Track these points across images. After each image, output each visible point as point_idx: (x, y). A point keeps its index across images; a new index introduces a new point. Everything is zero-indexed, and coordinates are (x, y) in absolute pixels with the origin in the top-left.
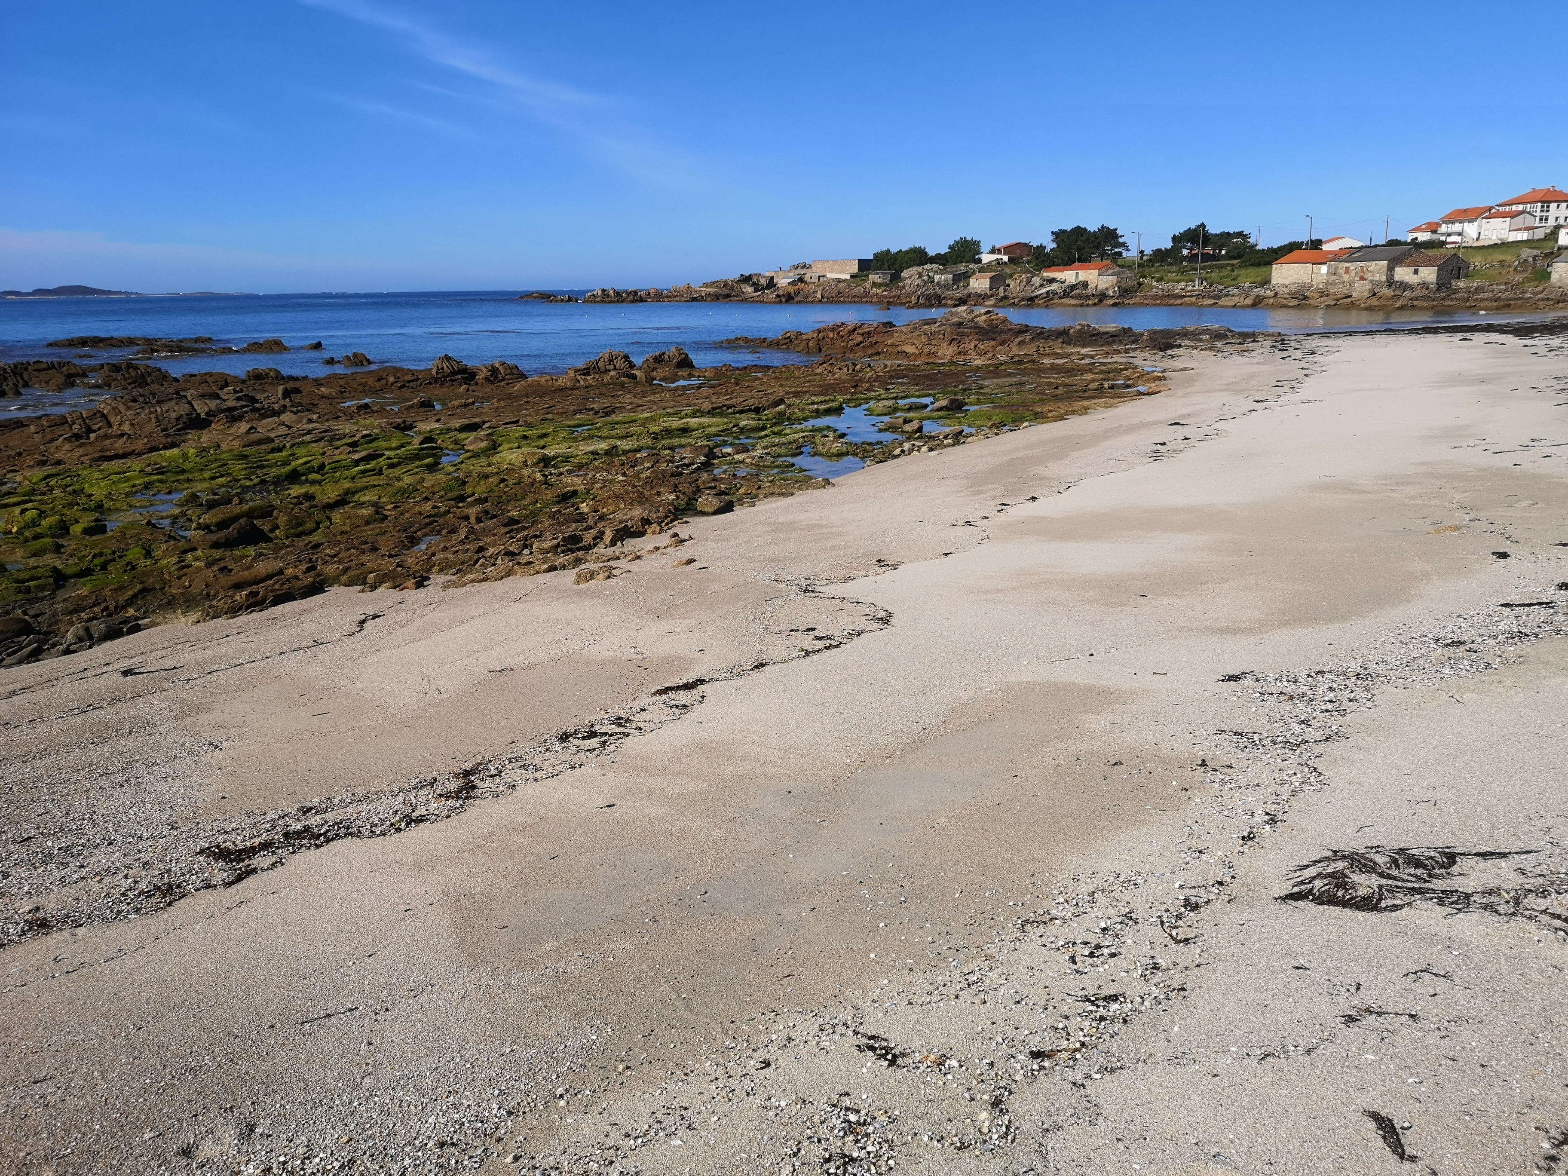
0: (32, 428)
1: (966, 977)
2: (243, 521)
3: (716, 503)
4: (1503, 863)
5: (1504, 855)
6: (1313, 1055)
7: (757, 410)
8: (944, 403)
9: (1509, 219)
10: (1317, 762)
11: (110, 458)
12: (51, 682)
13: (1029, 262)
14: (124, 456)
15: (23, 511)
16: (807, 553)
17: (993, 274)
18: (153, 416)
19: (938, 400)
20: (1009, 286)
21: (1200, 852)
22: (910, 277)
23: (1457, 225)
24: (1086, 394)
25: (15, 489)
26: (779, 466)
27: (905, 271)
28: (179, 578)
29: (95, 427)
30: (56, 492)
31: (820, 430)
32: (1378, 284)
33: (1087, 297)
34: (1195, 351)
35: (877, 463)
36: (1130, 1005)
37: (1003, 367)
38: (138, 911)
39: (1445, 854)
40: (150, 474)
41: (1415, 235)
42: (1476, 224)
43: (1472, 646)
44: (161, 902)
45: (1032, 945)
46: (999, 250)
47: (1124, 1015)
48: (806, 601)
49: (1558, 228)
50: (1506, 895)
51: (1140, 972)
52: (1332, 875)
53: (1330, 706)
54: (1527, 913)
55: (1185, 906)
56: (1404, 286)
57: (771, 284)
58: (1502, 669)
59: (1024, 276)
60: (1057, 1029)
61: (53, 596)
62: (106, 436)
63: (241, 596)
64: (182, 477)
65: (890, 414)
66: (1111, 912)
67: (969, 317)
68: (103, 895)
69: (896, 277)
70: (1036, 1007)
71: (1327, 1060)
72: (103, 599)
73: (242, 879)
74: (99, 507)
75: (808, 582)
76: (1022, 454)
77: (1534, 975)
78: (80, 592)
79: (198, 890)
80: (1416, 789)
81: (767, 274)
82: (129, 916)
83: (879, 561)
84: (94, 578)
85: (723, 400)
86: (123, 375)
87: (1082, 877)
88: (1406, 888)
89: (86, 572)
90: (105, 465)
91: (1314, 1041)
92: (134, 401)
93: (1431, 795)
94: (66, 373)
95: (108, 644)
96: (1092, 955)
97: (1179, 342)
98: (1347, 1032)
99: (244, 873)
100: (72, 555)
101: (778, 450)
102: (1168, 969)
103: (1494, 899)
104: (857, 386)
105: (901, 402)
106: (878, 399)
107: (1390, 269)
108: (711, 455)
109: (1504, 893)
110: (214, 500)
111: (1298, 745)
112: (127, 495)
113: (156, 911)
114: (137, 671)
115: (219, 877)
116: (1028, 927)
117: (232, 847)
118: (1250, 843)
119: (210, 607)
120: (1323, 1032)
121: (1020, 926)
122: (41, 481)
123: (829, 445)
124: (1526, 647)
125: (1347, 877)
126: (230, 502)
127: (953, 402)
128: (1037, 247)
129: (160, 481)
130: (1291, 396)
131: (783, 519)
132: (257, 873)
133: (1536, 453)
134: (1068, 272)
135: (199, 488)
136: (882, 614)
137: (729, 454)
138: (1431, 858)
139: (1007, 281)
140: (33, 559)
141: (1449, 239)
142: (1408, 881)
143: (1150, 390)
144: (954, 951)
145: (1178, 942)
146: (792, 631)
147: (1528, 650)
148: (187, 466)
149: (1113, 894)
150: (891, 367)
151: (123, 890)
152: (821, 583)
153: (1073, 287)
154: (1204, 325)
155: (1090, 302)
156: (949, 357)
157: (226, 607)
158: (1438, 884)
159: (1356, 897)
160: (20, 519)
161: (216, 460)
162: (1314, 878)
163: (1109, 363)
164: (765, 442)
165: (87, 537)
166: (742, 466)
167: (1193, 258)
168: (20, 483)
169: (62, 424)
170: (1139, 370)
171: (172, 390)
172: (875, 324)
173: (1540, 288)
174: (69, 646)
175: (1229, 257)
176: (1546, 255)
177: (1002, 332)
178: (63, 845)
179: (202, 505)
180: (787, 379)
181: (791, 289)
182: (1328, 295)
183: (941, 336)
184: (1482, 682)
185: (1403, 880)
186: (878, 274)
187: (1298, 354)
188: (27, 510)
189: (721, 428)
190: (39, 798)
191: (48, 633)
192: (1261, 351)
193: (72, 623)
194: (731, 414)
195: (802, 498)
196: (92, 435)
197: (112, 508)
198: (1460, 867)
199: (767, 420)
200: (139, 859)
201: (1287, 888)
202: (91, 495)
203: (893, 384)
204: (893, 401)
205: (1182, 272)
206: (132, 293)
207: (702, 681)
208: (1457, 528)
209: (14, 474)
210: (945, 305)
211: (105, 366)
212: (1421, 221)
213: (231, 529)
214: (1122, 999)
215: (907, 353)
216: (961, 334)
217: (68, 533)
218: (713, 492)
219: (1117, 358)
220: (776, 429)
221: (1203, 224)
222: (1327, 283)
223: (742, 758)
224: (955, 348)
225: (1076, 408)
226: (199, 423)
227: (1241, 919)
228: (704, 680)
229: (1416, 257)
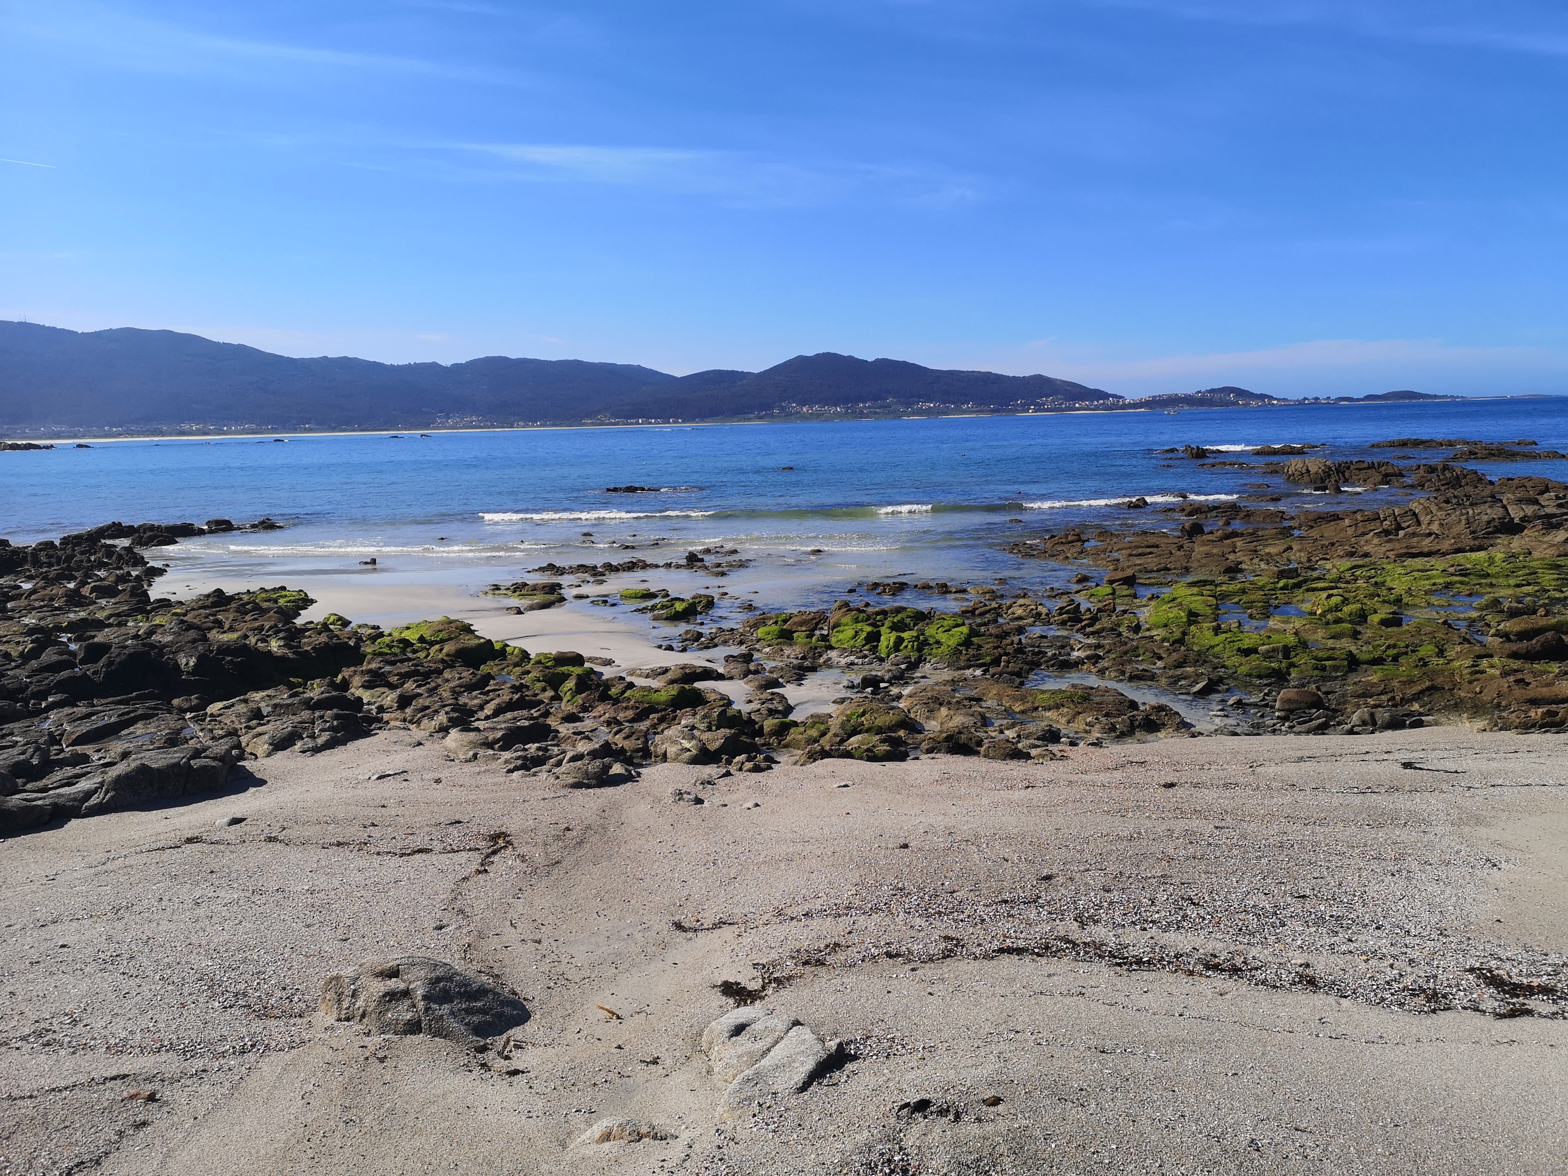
0: (1347, 522)
2: (1549, 635)
11: (1414, 556)
12: (1335, 757)
14: (1429, 554)
15: (1329, 596)
18: (1463, 518)
25: (1324, 575)
28: (1470, 682)
29: (1404, 525)
30: (1360, 582)
38: (1401, 1005)
40: (1452, 575)
44: (1425, 1005)
61: (1344, 677)
62: (1414, 534)
63: (1536, 713)
64: (1484, 581)
68: (1368, 976)
72: (1391, 689)
73: (1515, 1016)
74: (1398, 601)
78: (1370, 678)
79: (1464, 1008)
82: (1393, 1007)
84: (1386, 667)
86: (1438, 476)
89: (1378, 661)
90: (1409, 562)
92: (1447, 502)
94: (1383, 472)
95: (1389, 733)
99: (1518, 1010)
100: (1367, 643)
110: (1516, 608)
112: (1426, 593)
113: (1420, 1013)
114: (1418, 766)
115: (1489, 1004)
117: (1505, 977)
119: (1500, 718)
122: (1347, 570)
126: (1535, 612)
129: (1462, 583)
132: (1533, 1016)
135: (1502, 594)
140: (1331, 641)
148: (1492, 570)
151: (1388, 978)
157: (1518, 721)
160: (1325, 603)
161: (1524, 567)
165: (1383, 628)
168: (1329, 571)
169: (1375, 520)
171: (1487, 492)
174: (1353, 727)
178: (1334, 913)
179: (1502, 611)
188: (1332, 595)
190: (1316, 862)
191: (1335, 711)
193: (1358, 706)
196: (1401, 532)
197: (1410, 603)
200: (1406, 953)
202: (1391, 589)
206: (1458, 397)
209: (1325, 562)
211: (1422, 467)
213: (1534, 641)
217: (1366, 621)
226: (1511, 528)
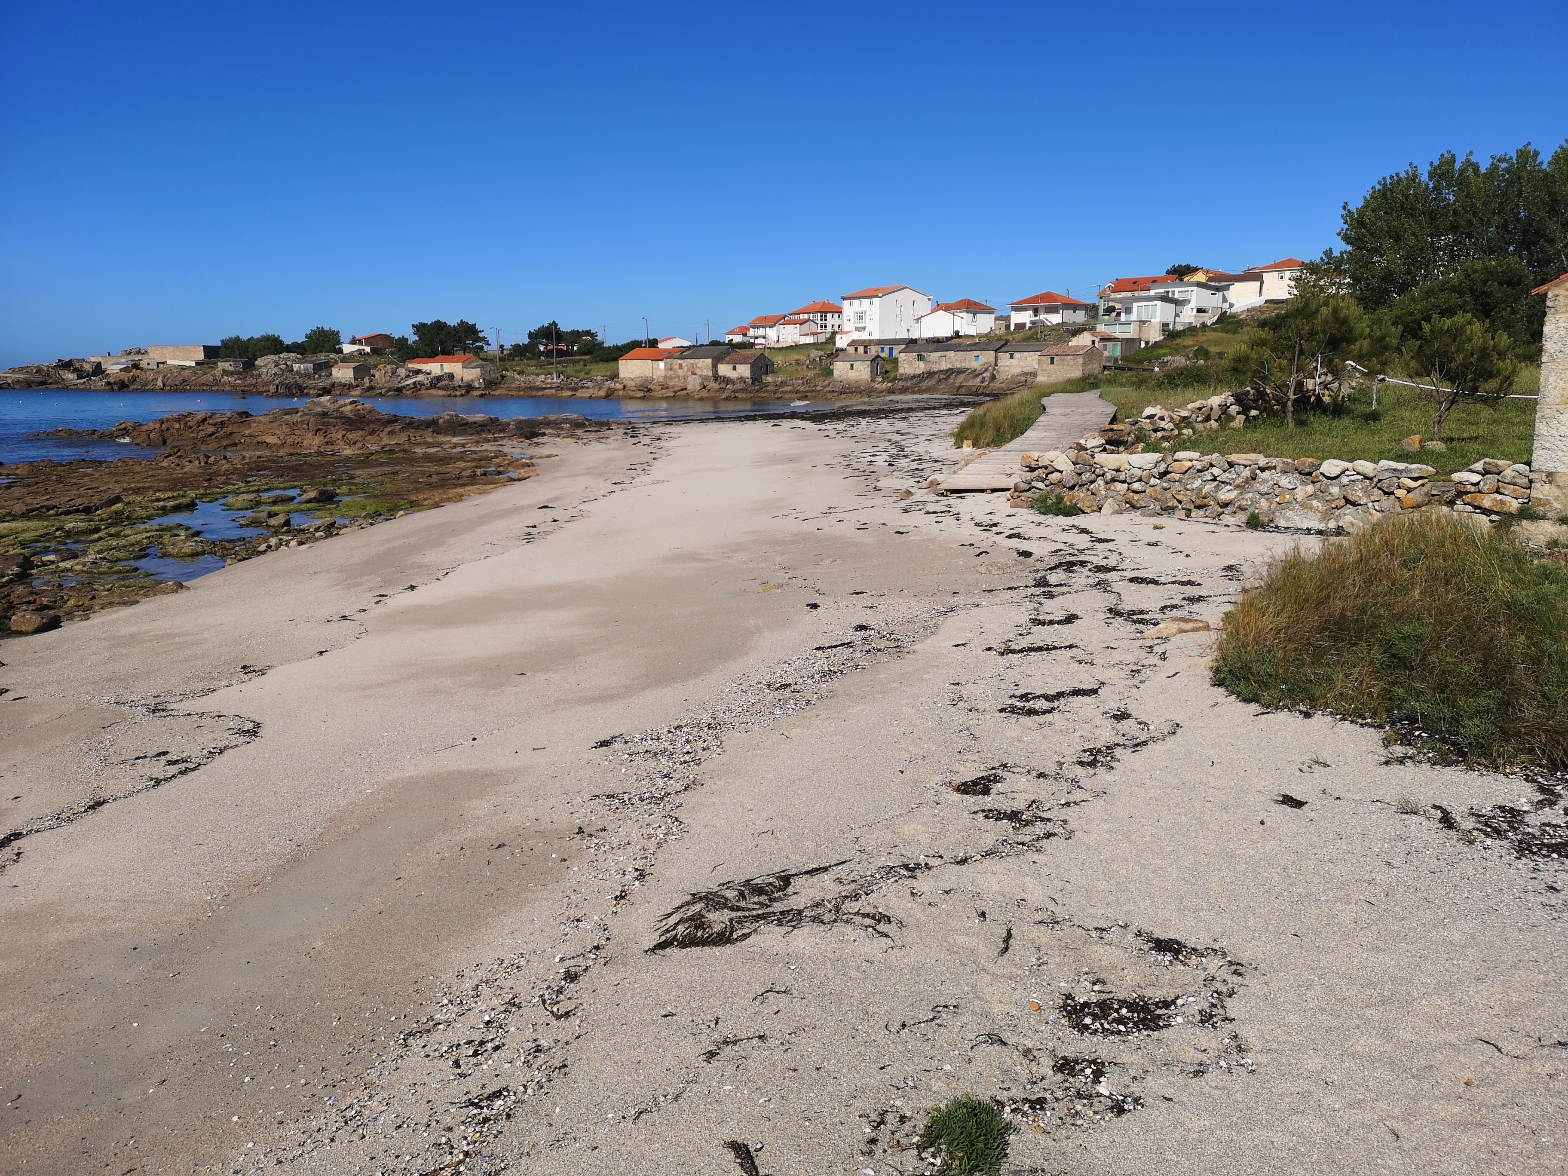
1: (343, 1114)
3: (36, 620)
4: (825, 876)
5: (825, 869)
6: (681, 1100)
7: (88, 510)
8: (312, 494)
9: (798, 326)
10: (677, 813)
13: (392, 354)
16: (156, 667)
17: (356, 364)
19: (305, 491)
20: (374, 376)
21: (578, 920)
22: (265, 366)
23: (761, 329)
24: (460, 482)
26: (120, 572)
27: (259, 359)
31: (169, 529)
32: (705, 378)
33: (454, 389)
34: (558, 439)
35: (240, 560)
36: (513, 1098)
37: (374, 457)
39: (781, 877)
41: (731, 337)
42: (775, 329)
43: (795, 687)
45: (415, 1059)
46: (359, 340)
47: (507, 1110)
48: (157, 723)
49: (834, 333)
50: (829, 905)
51: (523, 1059)
52: (691, 918)
53: (687, 758)
54: (845, 917)
55: (565, 979)
56: (727, 380)
57: (98, 370)
58: (818, 704)
59: (388, 367)
60: (440, 1145)
65: (252, 508)
66: (496, 1002)
67: (334, 407)
69: (249, 365)
70: (419, 1126)
71: (692, 1102)
75: (158, 700)
76: (398, 543)
77: (853, 973)
80: (758, 822)
81: (93, 359)
83: (244, 667)
85: (41, 500)
87: (467, 972)
88: (753, 916)
91: (681, 1086)
93: (769, 826)
96: (476, 1054)
97: (543, 430)
98: (710, 1068)
101: (116, 554)
102: (550, 1048)
103: (820, 910)
104: (211, 479)
105: (265, 496)
106: (237, 493)
107: (715, 366)
108: (27, 564)
109: (826, 903)
111: (662, 799)
116: (411, 1041)
118: (622, 902)
120: (688, 1074)
121: (402, 1041)
123: (180, 544)
124: (835, 683)
125: (703, 917)
127: (322, 493)
128: (399, 339)
130: (643, 478)
131: (125, 631)
133: (832, 518)
134: (433, 364)
136: (250, 726)
137: (52, 562)
138: (770, 884)
139: (372, 372)
141: (757, 341)
142: (754, 909)
143: (520, 476)
144: (330, 1088)
145: (558, 1017)
146: (136, 759)
147: (837, 685)
149: (497, 983)
150: (250, 458)
152: (174, 699)
153: (439, 379)
154: (563, 416)
155: (458, 393)
156: (316, 448)
158: (778, 907)
159: (713, 934)
162: (677, 924)
163: (480, 451)
164: (99, 546)
166: (70, 574)
167: (549, 353)
170: (509, 457)
172: (229, 414)
173: (826, 383)
175: (581, 353)
176: (828, 356)
177: (370, 422)
180: (124, 474)
181: (125, 376)
182: (667, 388)
183: (305, 426)
184: (805, 718)
185: (749, 910)
186: (228, 361)
187: (647, 440)
189: (41, 532)
192: (615, 438)
194: (53, 516)
195: (148, 606)
198: (794, 887)
199: (101, 520)
201: (655, 939)
203: (254, 476)
204: (255, 495)
205: (541, 366)
207: (17, 836)
208: (780, 586)
210: (307, 395)
212: (734, 326)
214: (505, 1093)
215: (268, 444)
216: (328, 425)
218: (31, 607)
219: (486, 447)
220: (113, 530)
221: (554, 322)
222: (665, 377)
223: (72, 920)
224: (321, 438)
225: (451, 496)
227: (616, 980)
228: (21, 834)
229: (733, 356)
